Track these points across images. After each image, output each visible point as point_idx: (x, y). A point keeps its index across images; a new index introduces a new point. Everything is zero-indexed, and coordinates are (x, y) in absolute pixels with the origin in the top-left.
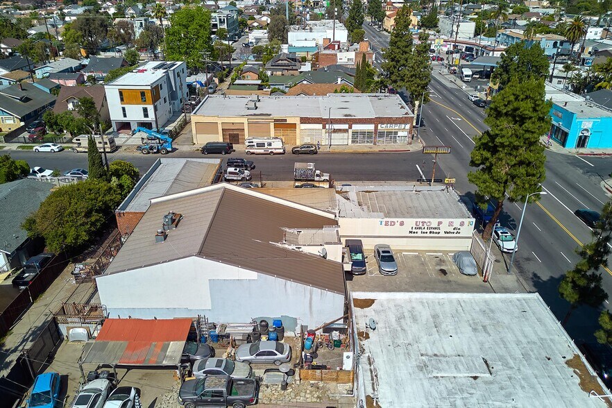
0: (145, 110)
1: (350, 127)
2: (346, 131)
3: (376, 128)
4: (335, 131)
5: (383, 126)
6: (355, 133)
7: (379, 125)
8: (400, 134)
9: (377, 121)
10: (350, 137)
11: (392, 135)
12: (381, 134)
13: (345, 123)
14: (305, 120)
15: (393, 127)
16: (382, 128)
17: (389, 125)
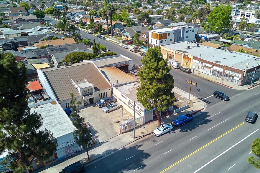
0: (157, 41)
1: (213, 67)
2: (210, 68)
3: (224, 71)
4: (206, 67)
5: (228, 71)
6: (214, 71)
7: (226, 70)
8: (235, 78)
9: (226, 67)
10: (212, 72)
11: (231, 77)
12: (226, 75)
13: (210, 64)
14: (195, 58)
15: (233, 73)
16: (227, 72)
17: (231, 72)
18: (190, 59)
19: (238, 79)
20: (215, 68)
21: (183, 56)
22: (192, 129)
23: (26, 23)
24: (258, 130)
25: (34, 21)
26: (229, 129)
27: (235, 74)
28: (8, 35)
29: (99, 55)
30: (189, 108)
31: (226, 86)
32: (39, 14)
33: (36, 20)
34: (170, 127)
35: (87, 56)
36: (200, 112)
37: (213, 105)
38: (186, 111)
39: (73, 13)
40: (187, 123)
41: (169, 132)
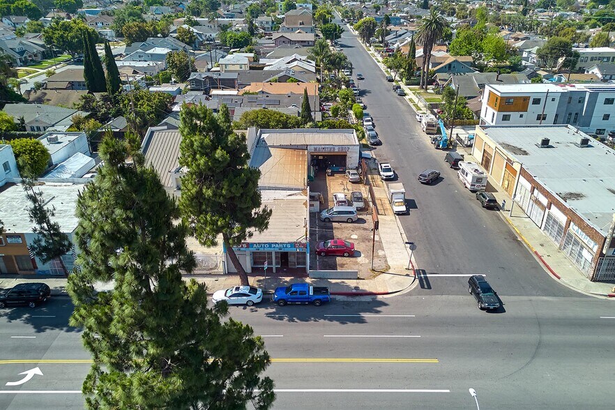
0: (494, 115)
1: (549, 207)
2: (544, 208)
3: (568, 224)
4: (537, 202)
6: (549, 218)
7: (572, 223)
8: (585, 253)
9: (572, 216)
10: (545, 220)
11: (578, 249)
12: (569, 239)
13: (546, 197)
14: (523, 172)
15: (583, 237)
16: (574, 228)
17: (580, 230)
18: (514, 172)
19: (589, 258)
20: (554, 211)
21: (506, 161)
22: (296, 320)
23: (288, 47)
24: (448, 391)
25: (306, 44)
26: (374, 356)
27: (586, 241)
28: (226, 65)
29: (309, 124)
30: (358, 279)
31: (547, 266)
32: (329, 31)
33: (310, 43)
34: (249, 296)
35: (278, 121)
36: (373, 297)
37: (427, 297)
38: (343, 282)
39: (399, 33)
40: (303, 304)
41: (245, 305)
